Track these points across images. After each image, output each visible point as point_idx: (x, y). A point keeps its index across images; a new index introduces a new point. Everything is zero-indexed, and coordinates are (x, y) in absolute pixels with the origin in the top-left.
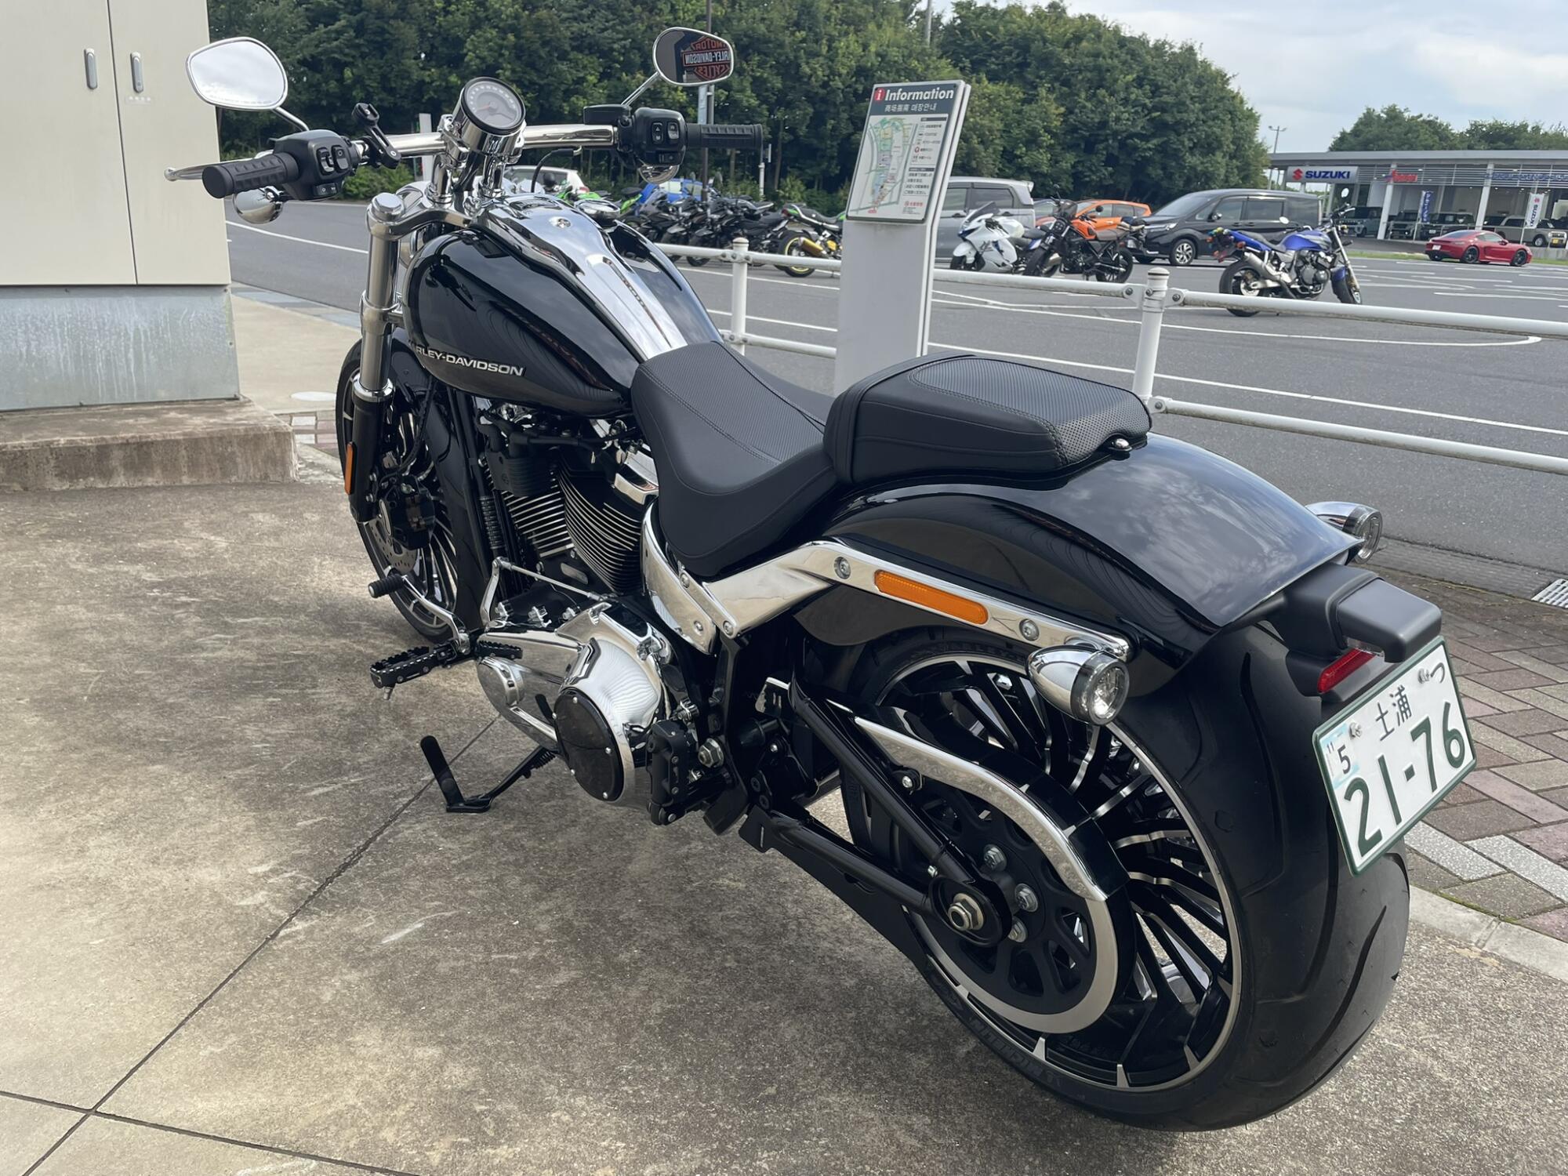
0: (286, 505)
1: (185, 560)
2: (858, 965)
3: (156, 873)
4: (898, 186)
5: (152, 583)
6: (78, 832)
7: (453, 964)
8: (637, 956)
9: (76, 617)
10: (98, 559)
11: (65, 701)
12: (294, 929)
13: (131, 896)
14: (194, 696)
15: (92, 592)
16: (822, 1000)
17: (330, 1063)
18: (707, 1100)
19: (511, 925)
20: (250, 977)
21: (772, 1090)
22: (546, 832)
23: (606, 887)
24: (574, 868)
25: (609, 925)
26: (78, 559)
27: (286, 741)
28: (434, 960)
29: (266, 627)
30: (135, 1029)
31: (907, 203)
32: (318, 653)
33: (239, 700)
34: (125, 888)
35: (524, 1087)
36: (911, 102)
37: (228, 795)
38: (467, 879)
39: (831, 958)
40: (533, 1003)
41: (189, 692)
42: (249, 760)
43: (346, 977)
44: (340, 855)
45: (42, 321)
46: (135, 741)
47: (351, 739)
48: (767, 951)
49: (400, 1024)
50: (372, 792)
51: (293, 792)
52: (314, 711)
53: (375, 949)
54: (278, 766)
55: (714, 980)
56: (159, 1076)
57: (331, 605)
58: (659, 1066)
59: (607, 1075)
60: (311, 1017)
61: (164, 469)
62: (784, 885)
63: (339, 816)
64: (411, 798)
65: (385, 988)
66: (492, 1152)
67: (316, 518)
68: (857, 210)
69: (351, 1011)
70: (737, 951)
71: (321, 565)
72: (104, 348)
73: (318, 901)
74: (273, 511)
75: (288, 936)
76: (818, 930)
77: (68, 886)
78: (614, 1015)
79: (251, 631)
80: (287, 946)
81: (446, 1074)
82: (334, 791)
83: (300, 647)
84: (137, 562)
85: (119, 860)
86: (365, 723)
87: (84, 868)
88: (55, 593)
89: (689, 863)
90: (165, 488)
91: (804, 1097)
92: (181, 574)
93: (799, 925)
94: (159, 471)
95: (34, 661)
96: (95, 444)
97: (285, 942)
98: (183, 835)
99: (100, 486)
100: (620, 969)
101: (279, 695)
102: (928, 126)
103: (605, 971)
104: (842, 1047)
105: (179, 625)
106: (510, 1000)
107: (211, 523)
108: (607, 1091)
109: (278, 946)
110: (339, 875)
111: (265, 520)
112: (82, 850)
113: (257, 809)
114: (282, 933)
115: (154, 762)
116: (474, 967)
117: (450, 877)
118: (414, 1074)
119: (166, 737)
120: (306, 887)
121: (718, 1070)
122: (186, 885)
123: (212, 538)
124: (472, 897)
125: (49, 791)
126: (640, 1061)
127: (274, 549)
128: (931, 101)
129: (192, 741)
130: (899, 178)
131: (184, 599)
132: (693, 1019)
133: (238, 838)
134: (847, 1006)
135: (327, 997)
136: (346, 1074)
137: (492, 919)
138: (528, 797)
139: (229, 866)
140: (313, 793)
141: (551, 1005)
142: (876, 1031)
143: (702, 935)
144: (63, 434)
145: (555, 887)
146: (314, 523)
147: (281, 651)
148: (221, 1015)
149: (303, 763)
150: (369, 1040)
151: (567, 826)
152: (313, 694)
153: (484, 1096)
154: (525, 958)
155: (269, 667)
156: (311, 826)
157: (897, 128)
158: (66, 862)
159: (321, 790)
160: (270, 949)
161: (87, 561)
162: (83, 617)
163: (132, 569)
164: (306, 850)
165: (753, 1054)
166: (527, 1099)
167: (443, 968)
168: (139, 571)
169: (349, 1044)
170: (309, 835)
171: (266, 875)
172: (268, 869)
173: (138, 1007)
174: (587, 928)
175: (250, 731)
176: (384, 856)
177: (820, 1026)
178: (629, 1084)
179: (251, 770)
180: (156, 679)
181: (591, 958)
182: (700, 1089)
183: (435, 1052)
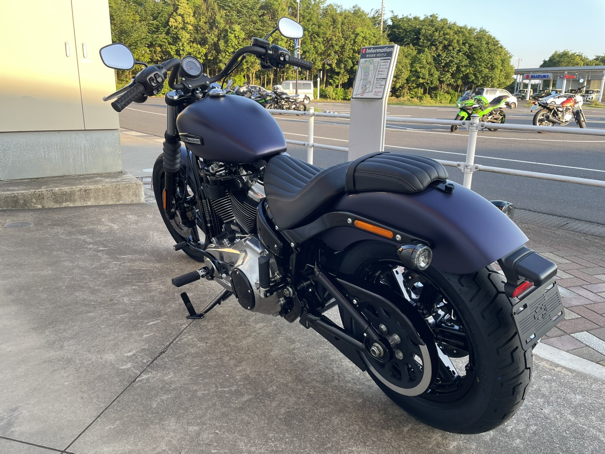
0: (140, 212)
1: (102, 234)
2: (363, 393)
3: (89, 356)
4: (372, 85)
5: (90, 242)
6: (61, 340)
7: (203, 392)
8: (275, 389)
9: (61, 256)
10: (70, 234)
11: (56, 288)
12: (142, 378)
13: (80, 365)
14: (105, 286)
15: (67, 246)
16: (349, 407)
17: (156, 432)
18: (304, 449)
19: (225, 376)
20: (125, 397)
21: (329, 445)
22: (239, 339)
23: (262, 361)
24: (249, 354)
25: (264, 377)
26: (62, 234)
27: (140, 303)
28: (196, 391)
29: (132, 259)
30: (81, 418)
31: (375, 92)
32: (152, 269)
33: (122, 287)
34: (78, 362)
35: (231, 443)
36: (376, 53)
37: (117, 325)
38: (209, 358)
39: (352, 390)
40: (234, 408)
41: (103, 284)
42: (125, 312)
43: (162, 398)
44: (160, 349)
45: (49, 144)
46: (83, 304)
47: (164, 302)
48: (326, 387)
49: (183, 417)
50: (172, 323)
51: (142, 323)
52: (150, 291)
53: (173, 386)
54: (136, 313)
55: (305, 399)
56: (89, 437)
57: (157, 250)
58: (285, 435)
59: (264, 438)
60: (148, 413)
61: (95, 198)
62: (332, 361)
63: (159, 333)
64: (187, 325)
65: (177, 402)
67: (151, 217)
68: (356, 95)
69: (163, 411)
70: (314, 387)
71: (153, 235)
72: (73, 154)
73: (151, 367)
74: (135, 214)
75: (139, 381)
76: (346, 379)
77: (56, 361)
78: (266, 413)
79: (126, 261)
80: (140, 385)
81: (201, 437)
82: (157, 323)
83: (145, 266)
84: (84, 235)
85: (76, 351)
86: (169, 296)
87: (62, 354)
88: (53, 247)
89: (295, 351)
90: (95, 206)
91: (342, 448)
92: (100, 239)
93: (339, 377)
94: (93, 200)
95: (45, 273)
96: (69, 190)
97: (139, 383)
98: (100, 341)
99: (71, 205)
100: (268, 395)
101: (137, 285)
102: (383, 62)
103: (262, 396)
104: (357, 428)
105: (100, 259)
106: (225, 407)
107: (112, 219)
108: (264, 445)
109: (136, 385)
110: (159, 356)
111: (132, 218)
112: (62, 347)
113: (128, 330)
114: (137, 380)
115: (89, 312)
116: (211, 393)
117: (202, 357)
118: (188, 437)
119: (95, 302)
120: (147, 362)
121: (307, 436)
122: (100, 360)
123: (112, 225)
124: (210, 365)
125: (49, 324)
126: (277, 433)
127: (135, 229)
128: (384, 53)
129: (104, 304)
130: (372, 82)
131: (102, 248)
132: (297, 415)
133: (121, 342)
134: (359, 410)
135: (155, 405)
136: (162, 437)
137: (218, 374)
138: (232, 325)
139: (117, 353)
140: (150, 324)
141: (241, 409)
142: (371, 421)
143: (300, 381)
144: (57, 187)
145: (243, 361)
146: (150, 219)
147: (138, 268)
148: (114, 413)
149: (145, 312)
150: (172, 424)
151: (247, 337)
152: (150, 285)
153: (216, 447)
154: (231, 390)
155: (133, 275)
156: (149, 337)
157: (371, 63)
158: (56, 351)
159: (152, 323)
160: (133, 386)
161: (66, 234)
162: (64, 256)
163: (82, 237)
164: (146, 347)
165: (322, 430)
166: (232, 448)
167: (199, 394)
168: (85, 238)
169: (163, 425)
170: (148, 341)
171: (131, 356)
172: (132, 354)
173: (82, 409)
174: (255, 378)
175: (126, 300)
176: (177, 349)
177: (348, 419)
178: (273, 442)
179: (126, 315)
180: (91, 279)
181: (257, 390)
182: (301, 444)
183: (196, 428)
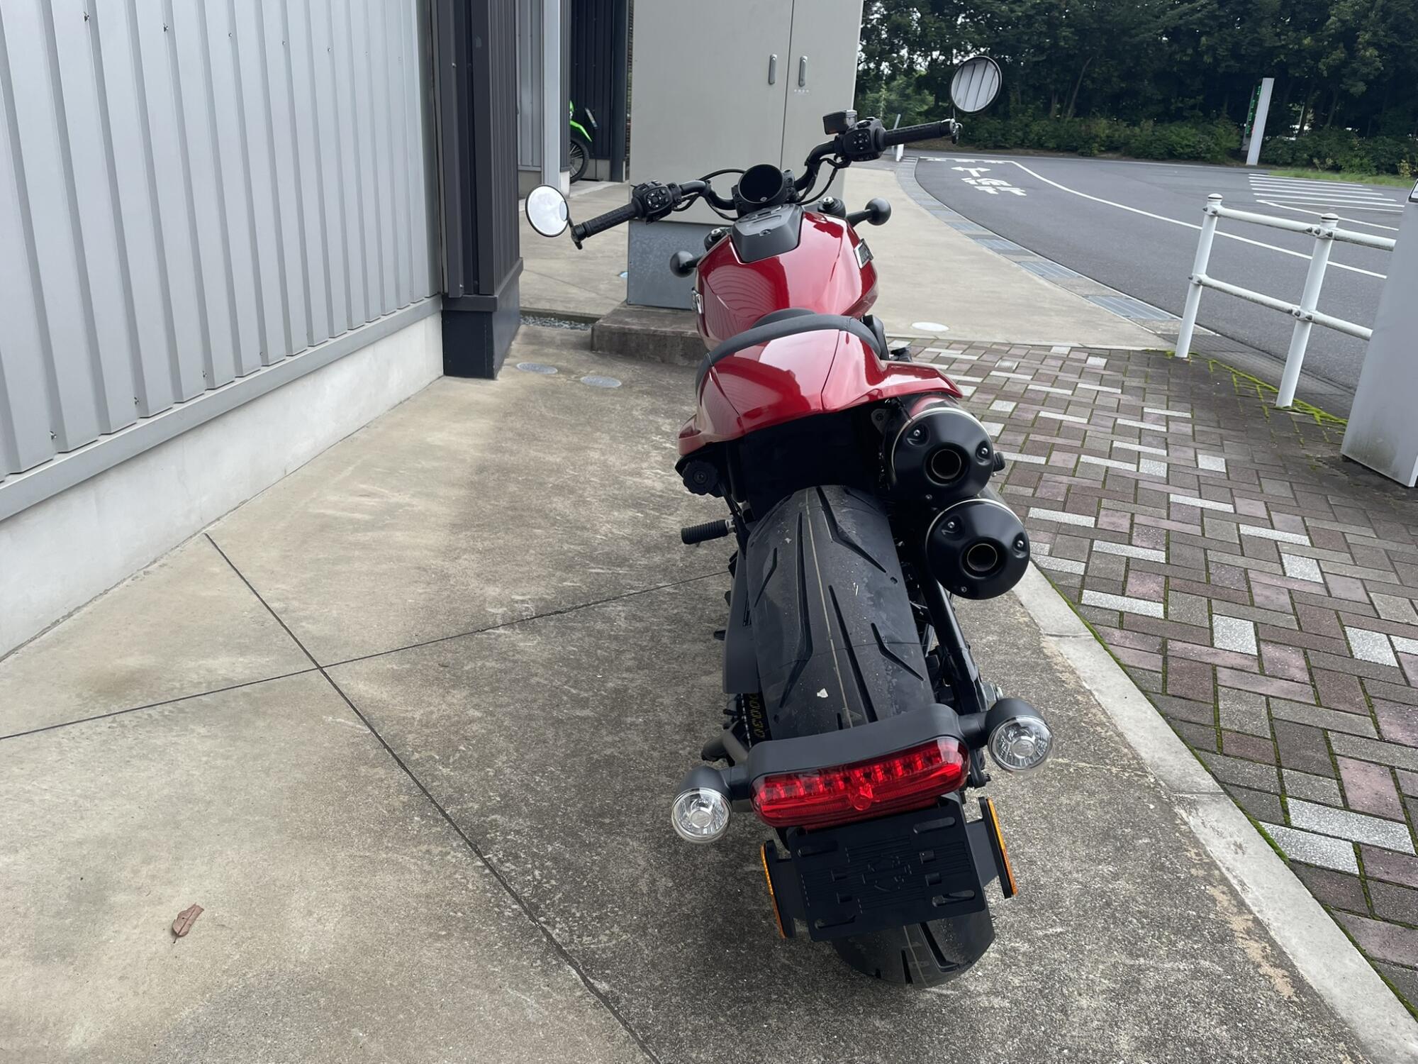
3: (473, 581)
6: (466, 549)
7: (542, 681)
9: (600, 441)
10: (652, 411)
11: (540, 483)
12: (496, 631)
13: (449, 587)
14: (603, 501)
15: (625, 429)
18: (568, 806)
19: (596, 676)
20: (448, 644)
21: (607, 821)
24: (671, 664)
25: (646, 700)
26: (642, 409)
27: (616, 539)
28: (536, 675)
30: (378, 643)
33: (622, 509)
34: (452, 582)
35: (493, 750)
37: (552, 556)
38: (607, 644)
40: (552, 717)
41: (604, 497)
42: (584, 542)
43: (487, 663)
44: (563, 606)
46: (546, 514)
49: (480, 695)
50: (622, 581)
51: (584, 566)
52: (652, 528)
54: (595, 551)
58: (569, 778)
59: (538, 767)
60: (449, 673)
63: (589, 587)
65: (497, 676)
66: (441, 768)
69: (468, 679)
73: (523, 623)
77: (431, 572)
78: (583, 743)
80: (482, 638)
81: (469, 726)
82: (604, 573)
85: (467, 568)
87: (448, 566)
88: (606, 425)
91: (620, 833)
95: (551, 459)
97: (484, 636)
98: (507, 568)
100: (618, 724)
106: (543, 710)
108: (527, 773)
109: (479, 636)
110: (550, 615)
113: (556, 568)
114: (487, 631)
115: (540, 528)
116: (549, 687)
117: (599, 640)
118: (456, 718)
120: (527, 615)
122: (477, 591)
124: (596, 654)
125: (478, 525)
126: (563, 770)
133: (529, 579)
136: (430, 703)
139: (507, 590)
140: (592, 571)
141: (559, 723)
145: (647, 668)
148: (416, 654)
149: (609, 553)
150: (459, 695)
153: (470, 744)
154: (579, 695)
156: (569, 586)
158: (444, 561)
159: (598, 570)
160: (473, 636)
161: (645, 411)
162: (603, 442)
164: (551, 597)
165: (625, 799)
167: (534, 680)
169: (448, 692)
170: (562, 590)
171: (517, 601)
172: (522, 599)
173: (391, 635)
174: (632, 696)
175: (605, 528)
176: (583, 615)
178: (542, 777)
179: (579, 548)
180: (596, 485)
181: (612, 711)
182: (572, 799)
183: (478, 714)
